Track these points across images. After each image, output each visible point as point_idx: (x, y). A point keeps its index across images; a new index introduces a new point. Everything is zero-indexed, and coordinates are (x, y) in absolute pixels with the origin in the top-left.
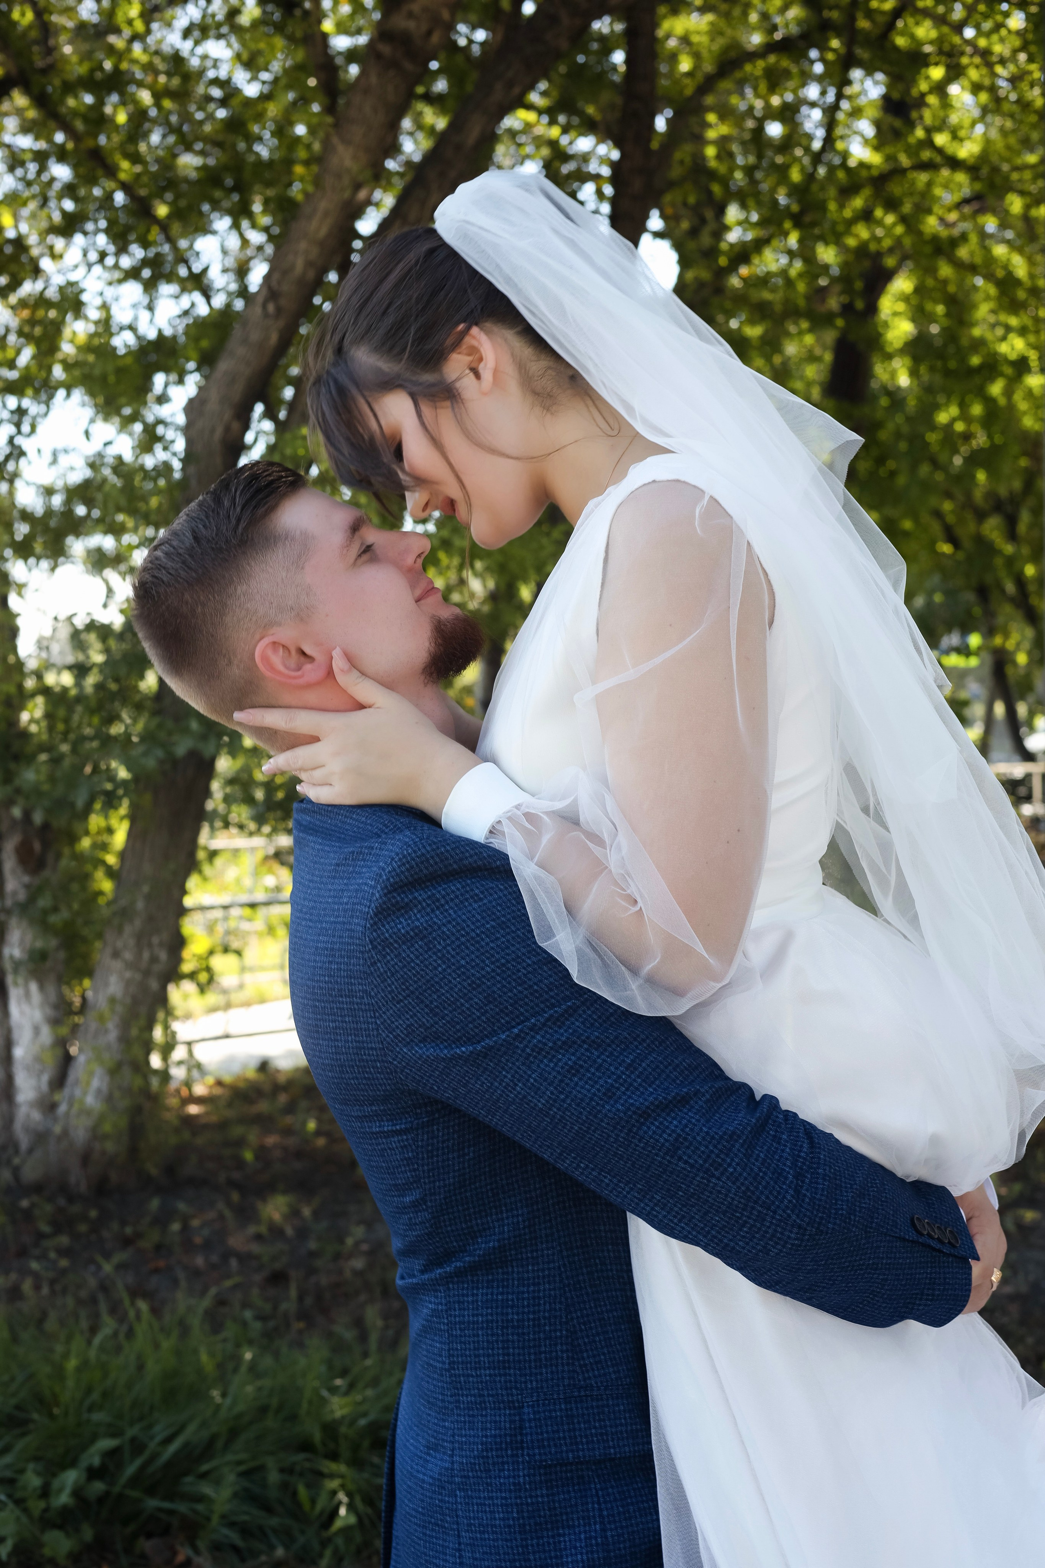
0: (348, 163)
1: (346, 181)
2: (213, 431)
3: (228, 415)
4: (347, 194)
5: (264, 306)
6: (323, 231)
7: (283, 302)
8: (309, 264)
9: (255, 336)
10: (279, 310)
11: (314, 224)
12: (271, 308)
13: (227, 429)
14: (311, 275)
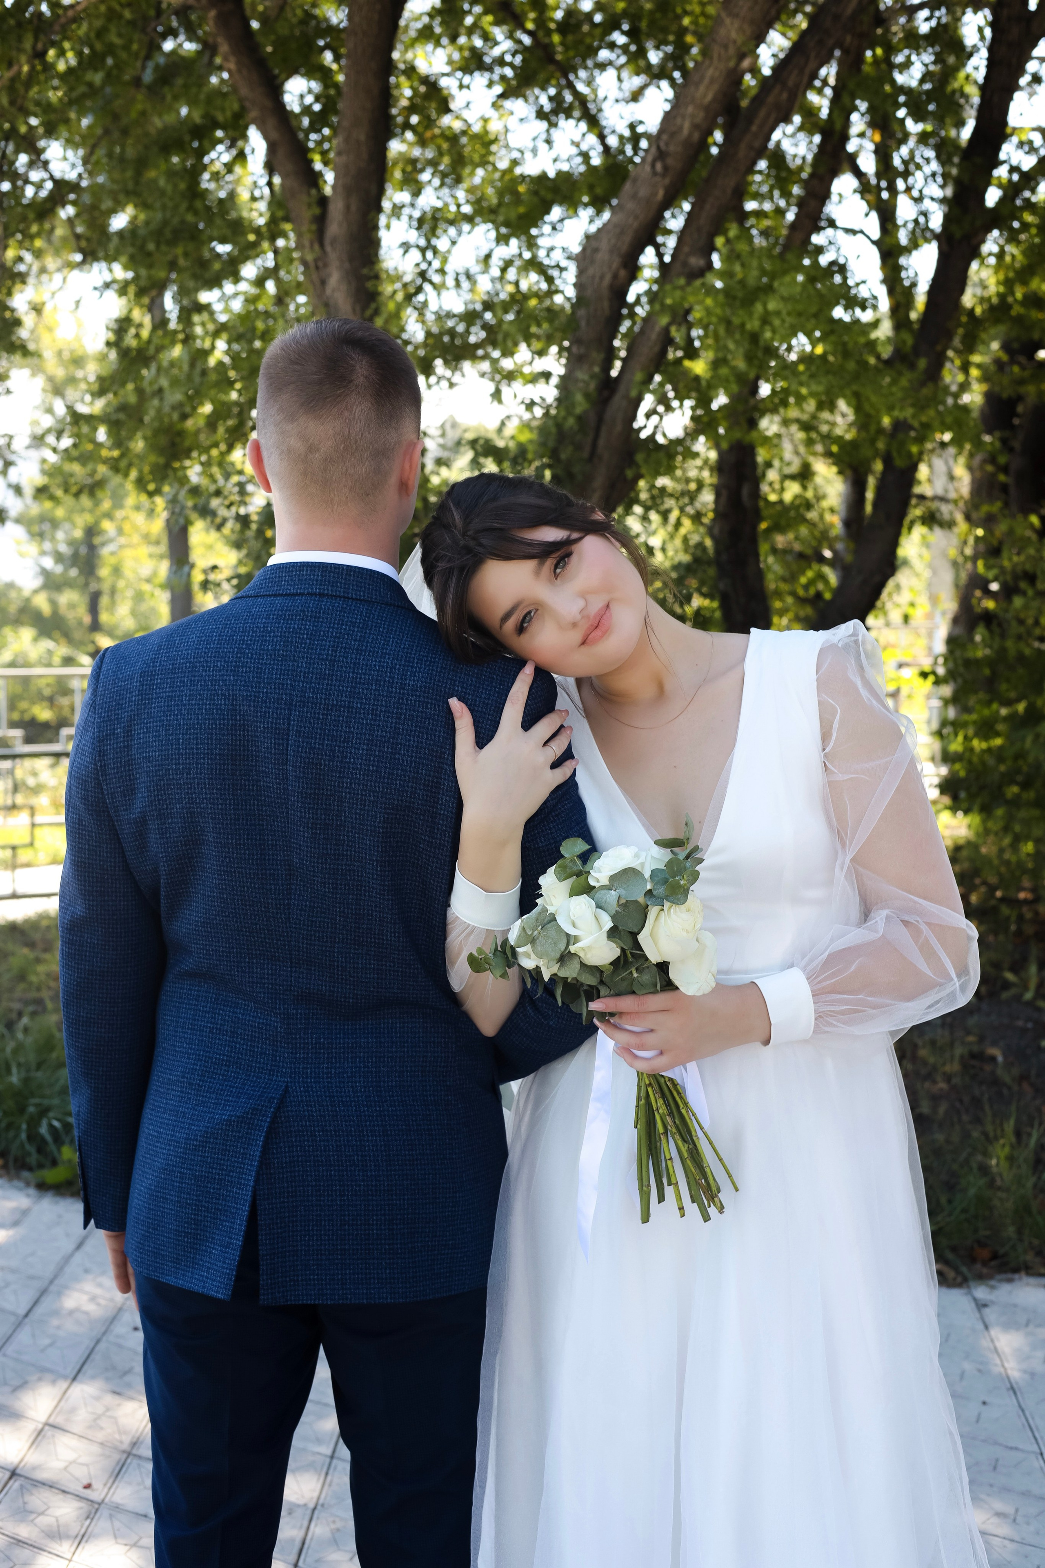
0: (734, 35)
1: (732, 51)
2: (602, 278)
3: (616, 262)
4: (732, 64)
5: (653, 166)
6: (709, 97)
7: (670, 161)
8: (695, 127)
9: (643, 192)
10: (666, 168)
11: (702, 89)
12: (659, 166)
13: (615, 276)
14: (696, 136)
